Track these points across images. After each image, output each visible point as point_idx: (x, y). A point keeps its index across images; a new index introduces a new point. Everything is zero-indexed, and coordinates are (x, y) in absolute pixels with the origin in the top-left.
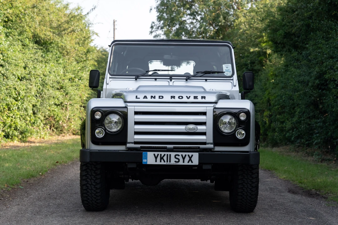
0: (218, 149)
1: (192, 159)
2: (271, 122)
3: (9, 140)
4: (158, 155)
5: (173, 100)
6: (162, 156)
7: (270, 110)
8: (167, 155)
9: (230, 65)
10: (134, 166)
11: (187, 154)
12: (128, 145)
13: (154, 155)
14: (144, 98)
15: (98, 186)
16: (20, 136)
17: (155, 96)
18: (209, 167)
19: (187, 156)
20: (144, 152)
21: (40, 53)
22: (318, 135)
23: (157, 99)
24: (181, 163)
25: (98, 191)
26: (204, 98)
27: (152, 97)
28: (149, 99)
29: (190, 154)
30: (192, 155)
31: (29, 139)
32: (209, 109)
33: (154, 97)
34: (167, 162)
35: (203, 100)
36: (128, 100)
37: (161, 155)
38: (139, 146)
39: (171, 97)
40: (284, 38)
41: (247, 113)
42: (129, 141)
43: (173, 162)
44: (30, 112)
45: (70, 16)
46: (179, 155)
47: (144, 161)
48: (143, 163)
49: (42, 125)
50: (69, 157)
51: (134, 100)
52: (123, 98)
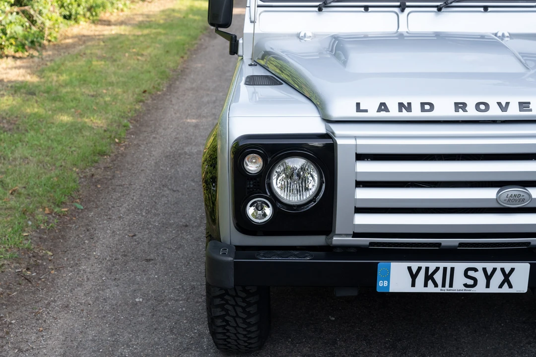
1: (511, 278)
4: (420, 269)
5: (461, 115)
6: (430, 273)
8: (445, 269)
11: (499, 265)
12: (336, 240)
13: (410, 269)
14: (379, 110)
16: (88, 14)
17: (409, 104)
19: (498, 272)
20: (381, 264)
24: (480, 288)
27: (401, 105)
29: (507, 266)
30: (512, 270)
31: (104, 15)
33: (409, 108)
34: (444, 285)
36: (335, 113)
37: (427, 269)
38: (365, 241)
39: (456, 104)
42: (337, 232)
43: (459, 285)
46: (476, 270)
47: (381, 284)
48: (378, 290)
50: (162, 72)
51: (353, 114)
52: (320, 105)
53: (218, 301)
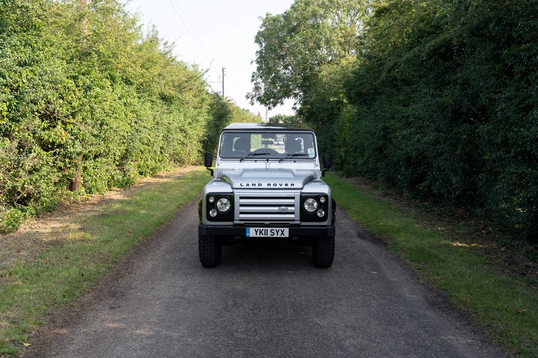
0: (303, 224)
1: (284, 233)
2: (346, 157)
3: (143, 176)
4: (258, 230)
5: (269, 187)
7: (345, 146)
8: (265, 230)
9: (313, 149)
10: (240, 238)
11: (280, 229)
12: (235, 222)
13: (255, 230)
14: (247, 185)
15: (212, 251)
16: (151, 172)
18: (297, 238)
19: (280, 230)
20: (247, 228)
21: (165, 107)
22: (382, 174)
23: (257, 186)
24: (275, 236)
25: (213, 254)
26: (293, 185)
27: (253, 184)
28: (251, 186)
29: (282, 229)
30: (284, 230)
32: (297, 194)
33: (255, 185)
34: (265, 235)
35: (292, 187)
36: (235, 187)
37: (260, 230)
38: (243, 222)
39: (268, 184)
40: (357, 96)
41: (326, 196)
42: (235, 219)
43: (269, 235)
44: (159, 153)
45: (189, 77)
46: (274, 230)
47: (247, 234)
48: (246, 236)
50: (190, 197)
51: (239, 186)
52: (231, 184)
53: (202, 245)
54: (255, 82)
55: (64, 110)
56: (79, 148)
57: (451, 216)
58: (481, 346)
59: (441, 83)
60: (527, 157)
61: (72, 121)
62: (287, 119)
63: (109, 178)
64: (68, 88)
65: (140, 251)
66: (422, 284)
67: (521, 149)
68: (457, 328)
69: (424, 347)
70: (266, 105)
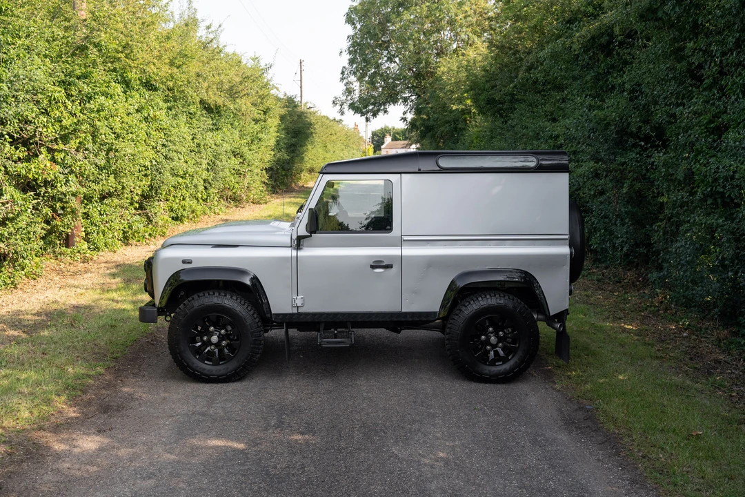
3: (179, 222)
16: (191, 216)
21: (210, 121)
40: (488, 104)
44: (201, 188)
45: (244, 76)
49: (216, 198)
54: (345, 81)
55: (49, 131)
56: (74, 186)
57: (617, 282)
58: (629, 490)
59: (601, 89)
60: (719, 201)
61: (62, 146)
62: (398, 134)
63: (125, 228)
64: (54, 99)
65: (156, 340)
66: (558, 391)
67: (712, 189)
68: (599, 460)
69: (545, 490)
70: (363, 114)
